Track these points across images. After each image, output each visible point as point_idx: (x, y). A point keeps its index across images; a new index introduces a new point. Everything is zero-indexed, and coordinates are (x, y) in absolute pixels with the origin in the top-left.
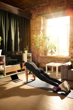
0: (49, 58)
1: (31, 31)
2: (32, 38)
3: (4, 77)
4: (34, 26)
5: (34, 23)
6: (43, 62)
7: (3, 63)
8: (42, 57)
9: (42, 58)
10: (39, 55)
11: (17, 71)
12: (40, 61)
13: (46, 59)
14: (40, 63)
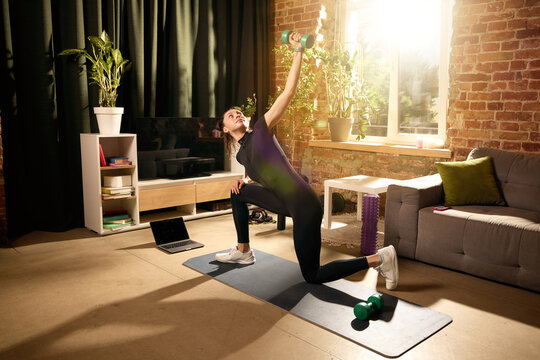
0: (348, 155)
1: (273, 29)
4: (287, 8)
7: (127, 166)
8: (319, 151)
9: (321, 154)
10: (308, 138)
11: (192, 205)
12: (310, 167)
13: (337, 161)
14: (310, 178)
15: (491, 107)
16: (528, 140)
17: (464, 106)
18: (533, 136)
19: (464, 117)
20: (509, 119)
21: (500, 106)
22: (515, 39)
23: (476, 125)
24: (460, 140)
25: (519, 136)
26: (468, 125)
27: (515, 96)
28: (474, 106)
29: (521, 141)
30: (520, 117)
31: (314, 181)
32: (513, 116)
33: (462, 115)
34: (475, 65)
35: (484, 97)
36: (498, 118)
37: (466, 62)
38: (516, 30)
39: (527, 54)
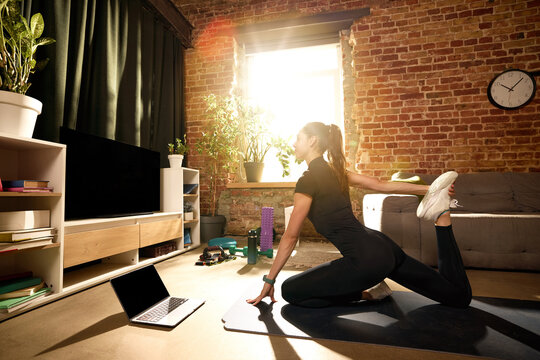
0: (268, 193)
2: (189, 116)
3: (43, 298)
4: (199, 73)
5: (199, 61)
6: (244, 213)
7: (45, 193)
8: (238, 192)
9: (238, 195)
10: (225, 182)
11: (134, 251)
12: (228, 207)
13: (256, 199)
14: (228, 218)
15: (389, 146)
16: (418, 168)
17: (369, 147)
18: (421, 165)
19: (370, 155)
20: (403, 153)
21: (396, 145)
22: (399, 100)
23: (380, 160)
24: (368, 172)
25: (412, 165)
26: (372, 160)
27: (406, 138)
28: (376, 146)
29: (414, 169)
30: (411, 152)
31: (232, 220)
32: (406, 152)
33: (367, 153)
34: (373, 118)
35: (383, 139)
36: (395, 153)
37: (366, 115)
38: (399, 95)
39: (410, 110)
